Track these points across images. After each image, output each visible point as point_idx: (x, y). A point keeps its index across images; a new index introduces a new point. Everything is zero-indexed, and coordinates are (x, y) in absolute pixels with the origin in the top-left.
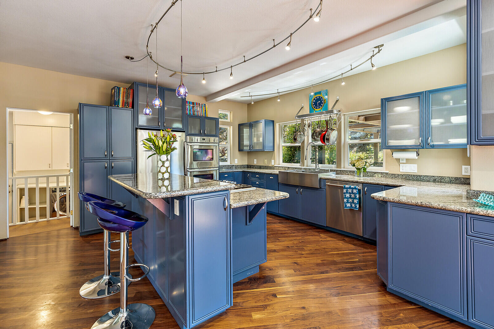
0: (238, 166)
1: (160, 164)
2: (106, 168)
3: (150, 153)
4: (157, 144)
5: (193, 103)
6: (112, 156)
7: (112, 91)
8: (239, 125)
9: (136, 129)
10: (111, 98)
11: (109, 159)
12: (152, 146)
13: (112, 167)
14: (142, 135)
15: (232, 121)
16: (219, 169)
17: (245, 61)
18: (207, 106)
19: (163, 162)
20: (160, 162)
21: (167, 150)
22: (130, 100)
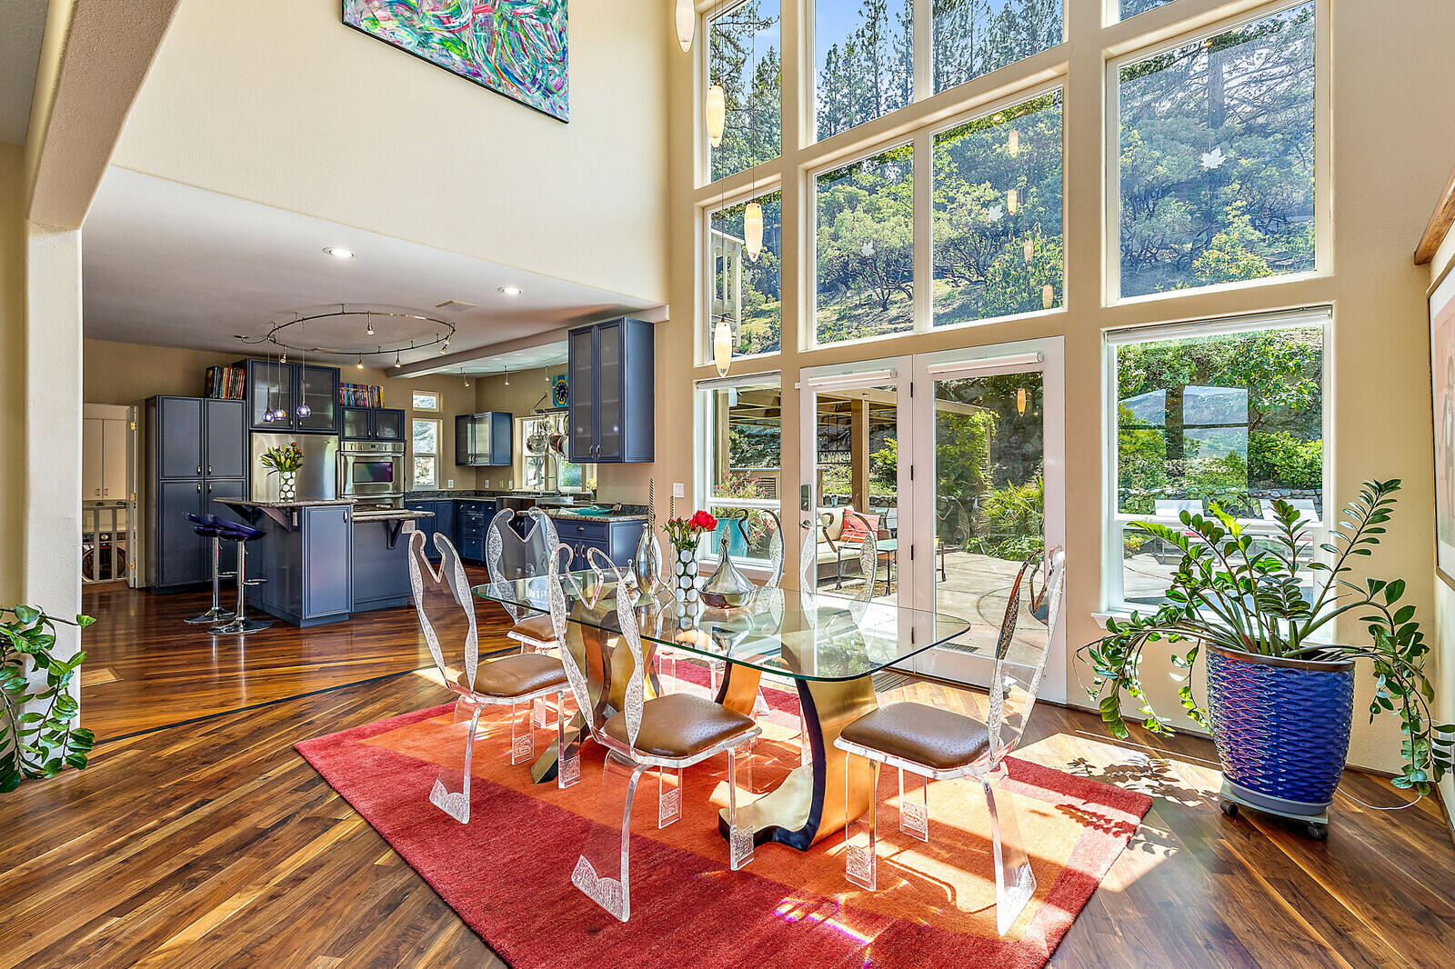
0: (454, 492)
1: (283, 482)
2: (199, 491)
3: (271, 470)
4: (278, 460)
5: (355, 386)
6: (210, 473)
7: (207, 373)
8: (457, 417)
9: (250, 430)
10: (206, 384)
11: (204, 479)
12: (273, 463)
13: (209, 491)
14: (261, 443)
15: (442, 411)
16: (404, 496)
17: (413, 348)
18: (382, 390)
19: (287, 480)
20: (282, 479)
21: (290, 467)
22: (240, 387)
